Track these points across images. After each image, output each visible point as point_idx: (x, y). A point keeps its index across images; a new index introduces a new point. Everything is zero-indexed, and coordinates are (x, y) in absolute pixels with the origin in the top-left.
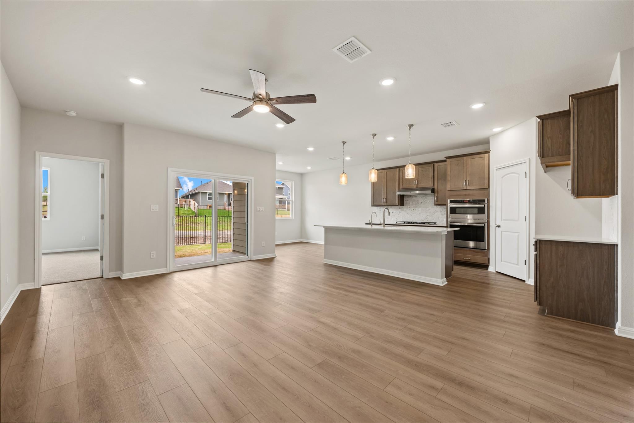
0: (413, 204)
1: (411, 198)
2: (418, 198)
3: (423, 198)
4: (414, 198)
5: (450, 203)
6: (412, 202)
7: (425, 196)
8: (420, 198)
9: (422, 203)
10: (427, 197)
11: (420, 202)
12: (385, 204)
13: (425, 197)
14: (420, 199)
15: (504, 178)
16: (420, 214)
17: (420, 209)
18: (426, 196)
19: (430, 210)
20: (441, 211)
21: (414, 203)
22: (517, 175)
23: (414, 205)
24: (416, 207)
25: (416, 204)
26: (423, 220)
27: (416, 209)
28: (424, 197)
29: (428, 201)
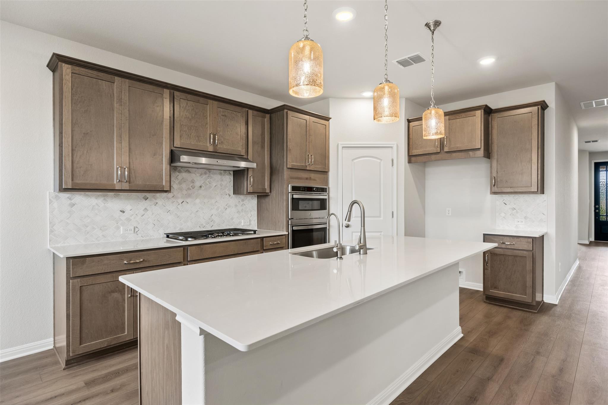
0: (181, 189)
1: (178, 174)
2: (193, 175)
3: (204, 176)
4: (184, 175)
5: (292, 191)
6: (180, 183)
7: (207, 172)
8: (197, 175)
9: (201, 187)
10: (212, 175)
11: (198, 184)
12: (126, 186)
13: (207, 175)
14: (199, 179)
15: (355, 161)
16: (197, 212)
17: (198, 201)
18: (210, 172)
19: (217, 203)
20: (236, 206)
21: (184, 186)
22: (379, 161)
23: (185, 192)
24: (189, 196)
25: (189, 189)
26: (205, 225)
27: (189, 200)
28: (205, 173)
29: (214, 184)
